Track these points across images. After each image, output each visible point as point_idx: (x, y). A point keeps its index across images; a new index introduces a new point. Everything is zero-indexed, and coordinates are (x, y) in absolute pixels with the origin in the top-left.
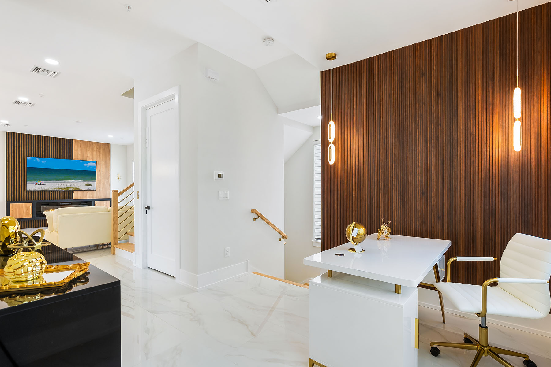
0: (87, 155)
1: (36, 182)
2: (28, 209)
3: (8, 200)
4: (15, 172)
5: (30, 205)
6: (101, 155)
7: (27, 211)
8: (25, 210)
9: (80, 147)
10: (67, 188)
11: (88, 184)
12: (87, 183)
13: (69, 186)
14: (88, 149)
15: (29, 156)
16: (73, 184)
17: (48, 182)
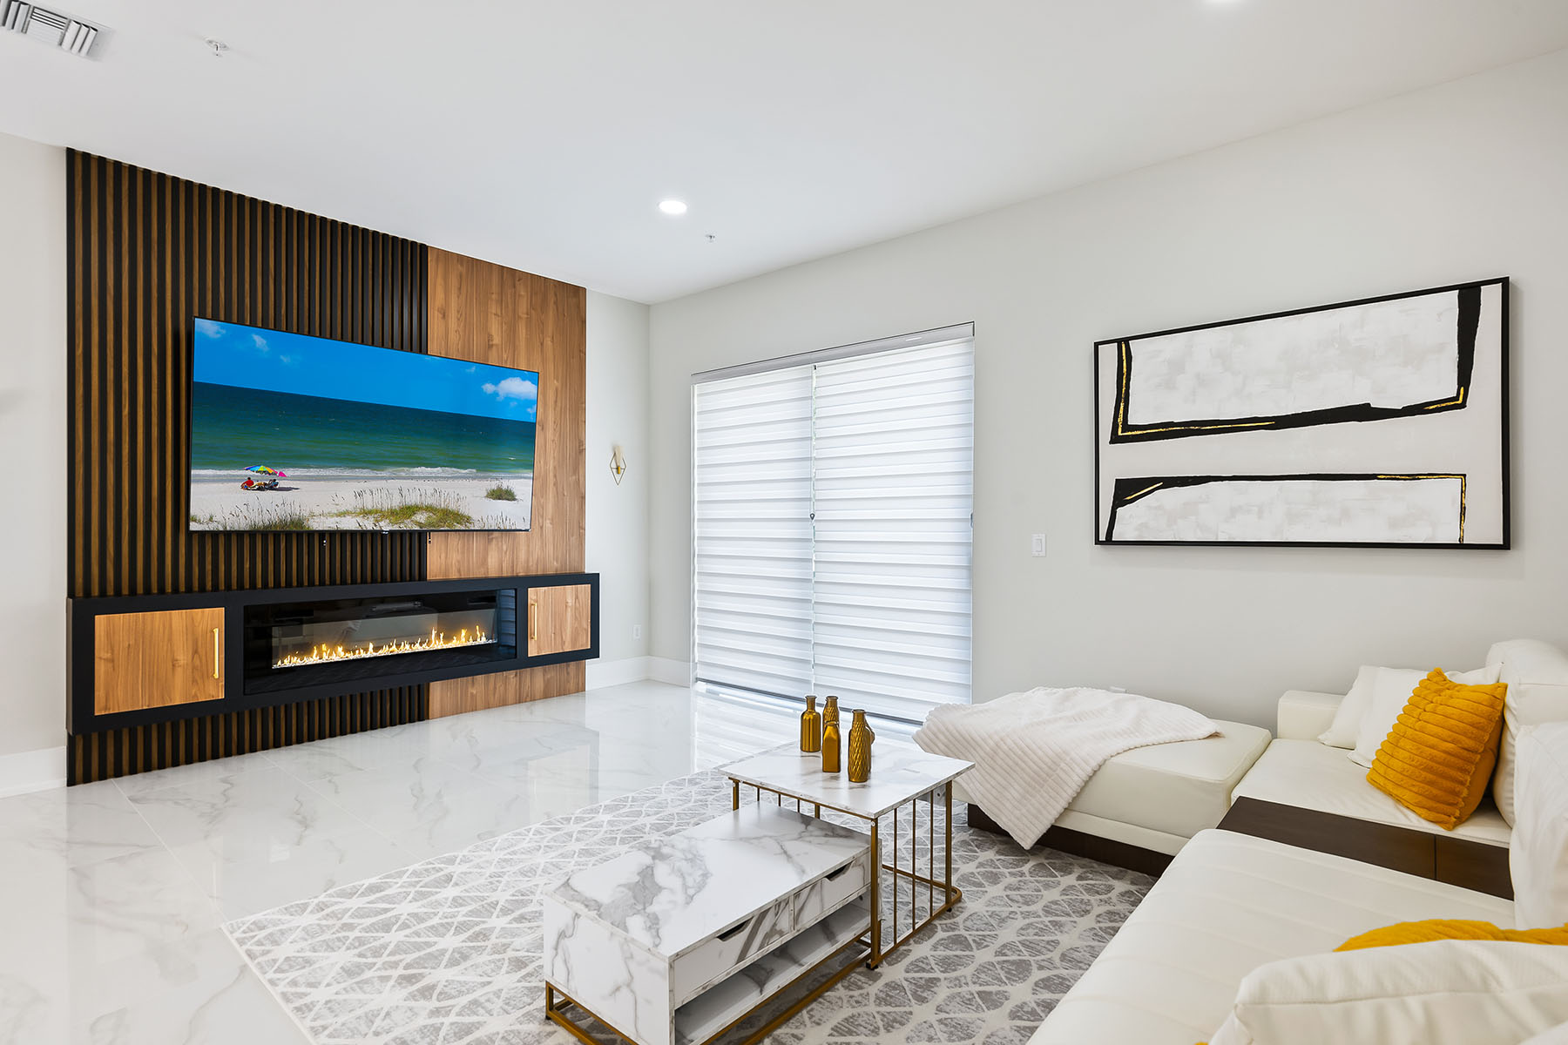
0: (490, 337)
1: (249, 473)
2: (198, 649)
3: (79, 593)
4: (126, 411)
5: (211, 622)
6: (548, 342)
7: (197, 662)
8: (183, 657)
9: (460, 289)
10: (402, 509)
11: (500, 489)
12: (493, 485)
13: (412, 499)
14: (494, 308)
15: (203, 316)
16: (428, 487)
17: (313, 472)
